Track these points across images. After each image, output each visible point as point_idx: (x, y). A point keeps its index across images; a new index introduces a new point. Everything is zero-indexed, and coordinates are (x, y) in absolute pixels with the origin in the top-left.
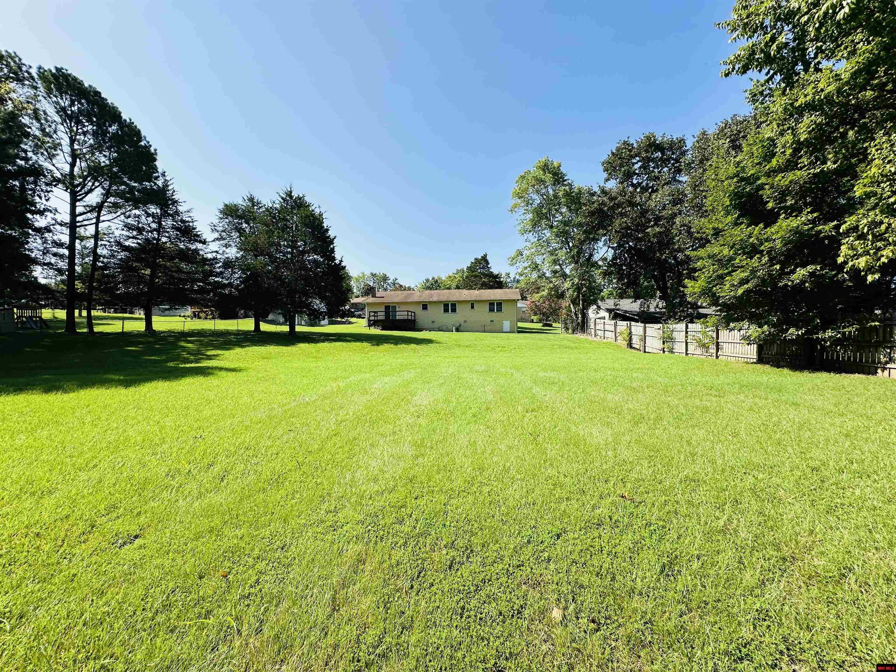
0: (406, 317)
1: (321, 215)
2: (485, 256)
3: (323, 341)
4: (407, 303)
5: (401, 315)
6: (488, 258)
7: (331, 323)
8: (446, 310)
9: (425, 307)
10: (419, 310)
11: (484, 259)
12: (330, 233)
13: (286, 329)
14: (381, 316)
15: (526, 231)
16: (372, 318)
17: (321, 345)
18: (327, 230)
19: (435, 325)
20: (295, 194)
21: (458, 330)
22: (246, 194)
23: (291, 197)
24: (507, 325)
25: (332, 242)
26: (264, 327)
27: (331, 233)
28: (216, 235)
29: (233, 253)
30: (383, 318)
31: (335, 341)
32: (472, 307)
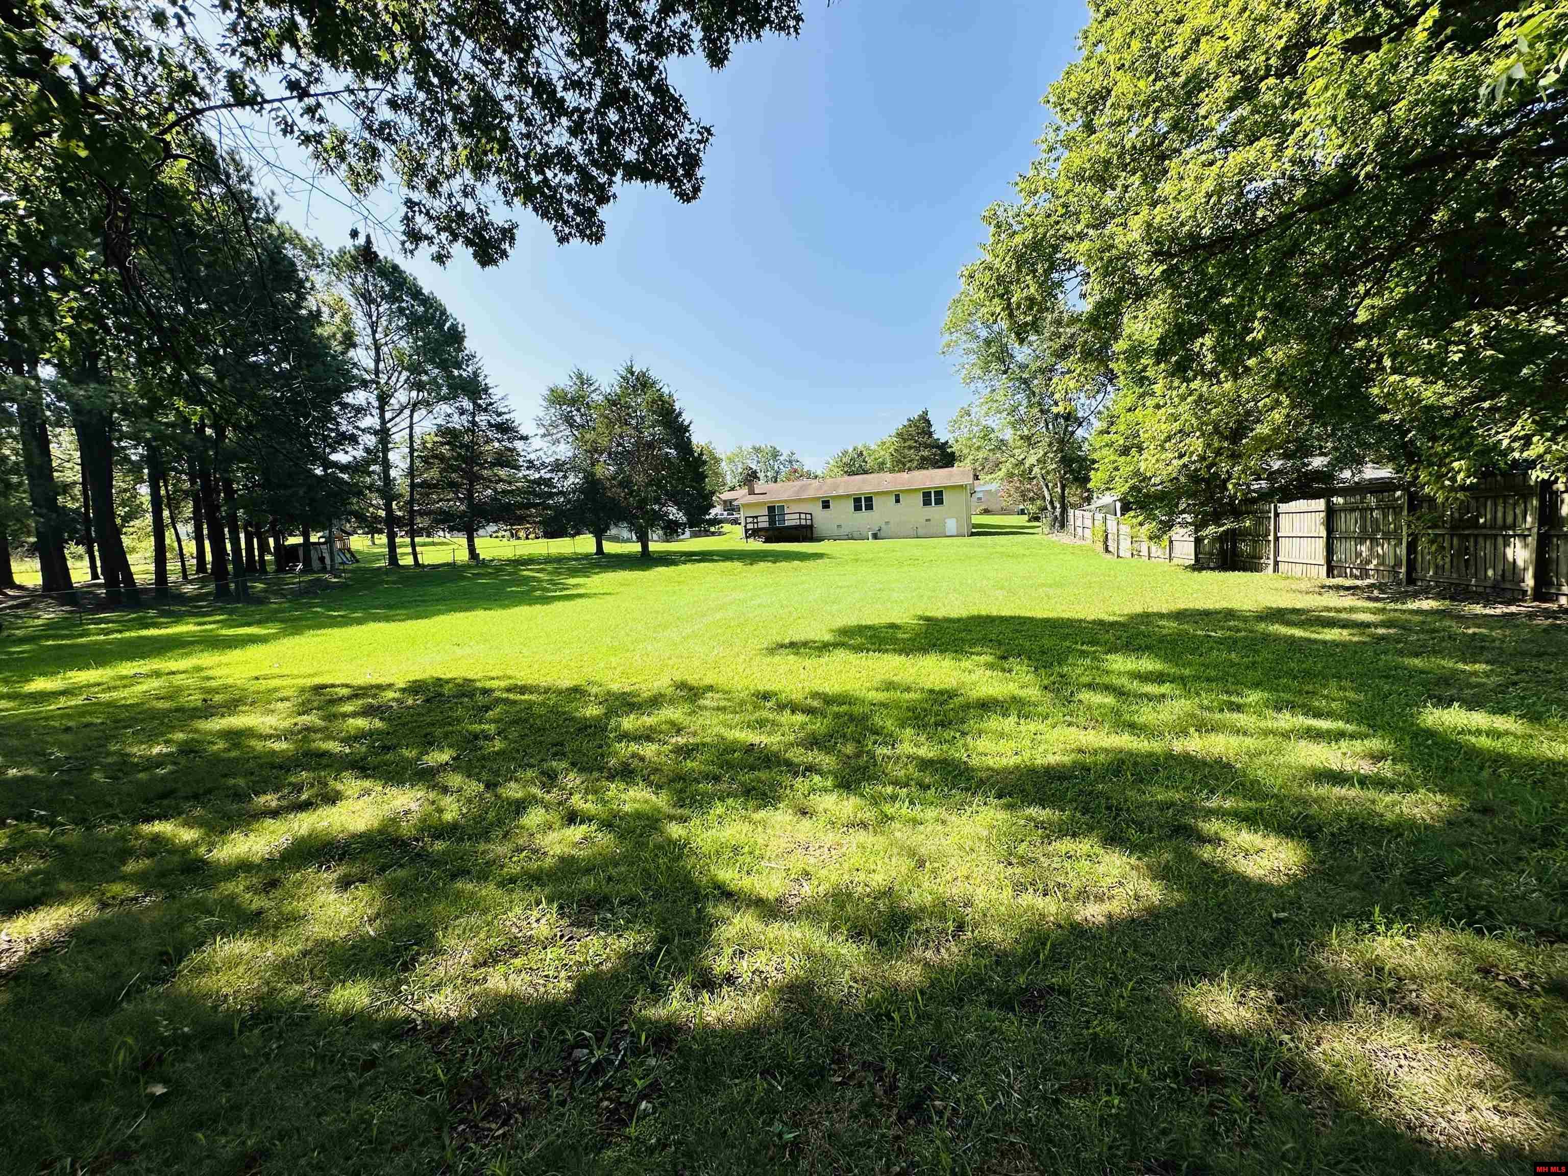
0: (797, 522)
1: (670, 396)
2: (926, 413)
3: (684, 563)
4: (800, 500)
5: (791, 520)
6: (930, 416)
7: (695, 535)
8: (858, 508)
9: (826, 505)
10: (817, 510)
11: (925, 419)
12: (684, 416)
13: (637, 547)
14: (764, 523)
15: (972, 379)
16: (750, 526)
17: (682, 567)
18: (680, 414)
19: (845, 531)
20: (636, 369)
21: (875, 537)
22: (571, 370)
23: (632, 373)
24: (951, 525)
25: (686, 429)
26: (609, 547)
27: (686, 418)
28: (542, 431)
29: (564, 451)
30: (766, 525)
31: (699, 561)
32: (898, 501)
